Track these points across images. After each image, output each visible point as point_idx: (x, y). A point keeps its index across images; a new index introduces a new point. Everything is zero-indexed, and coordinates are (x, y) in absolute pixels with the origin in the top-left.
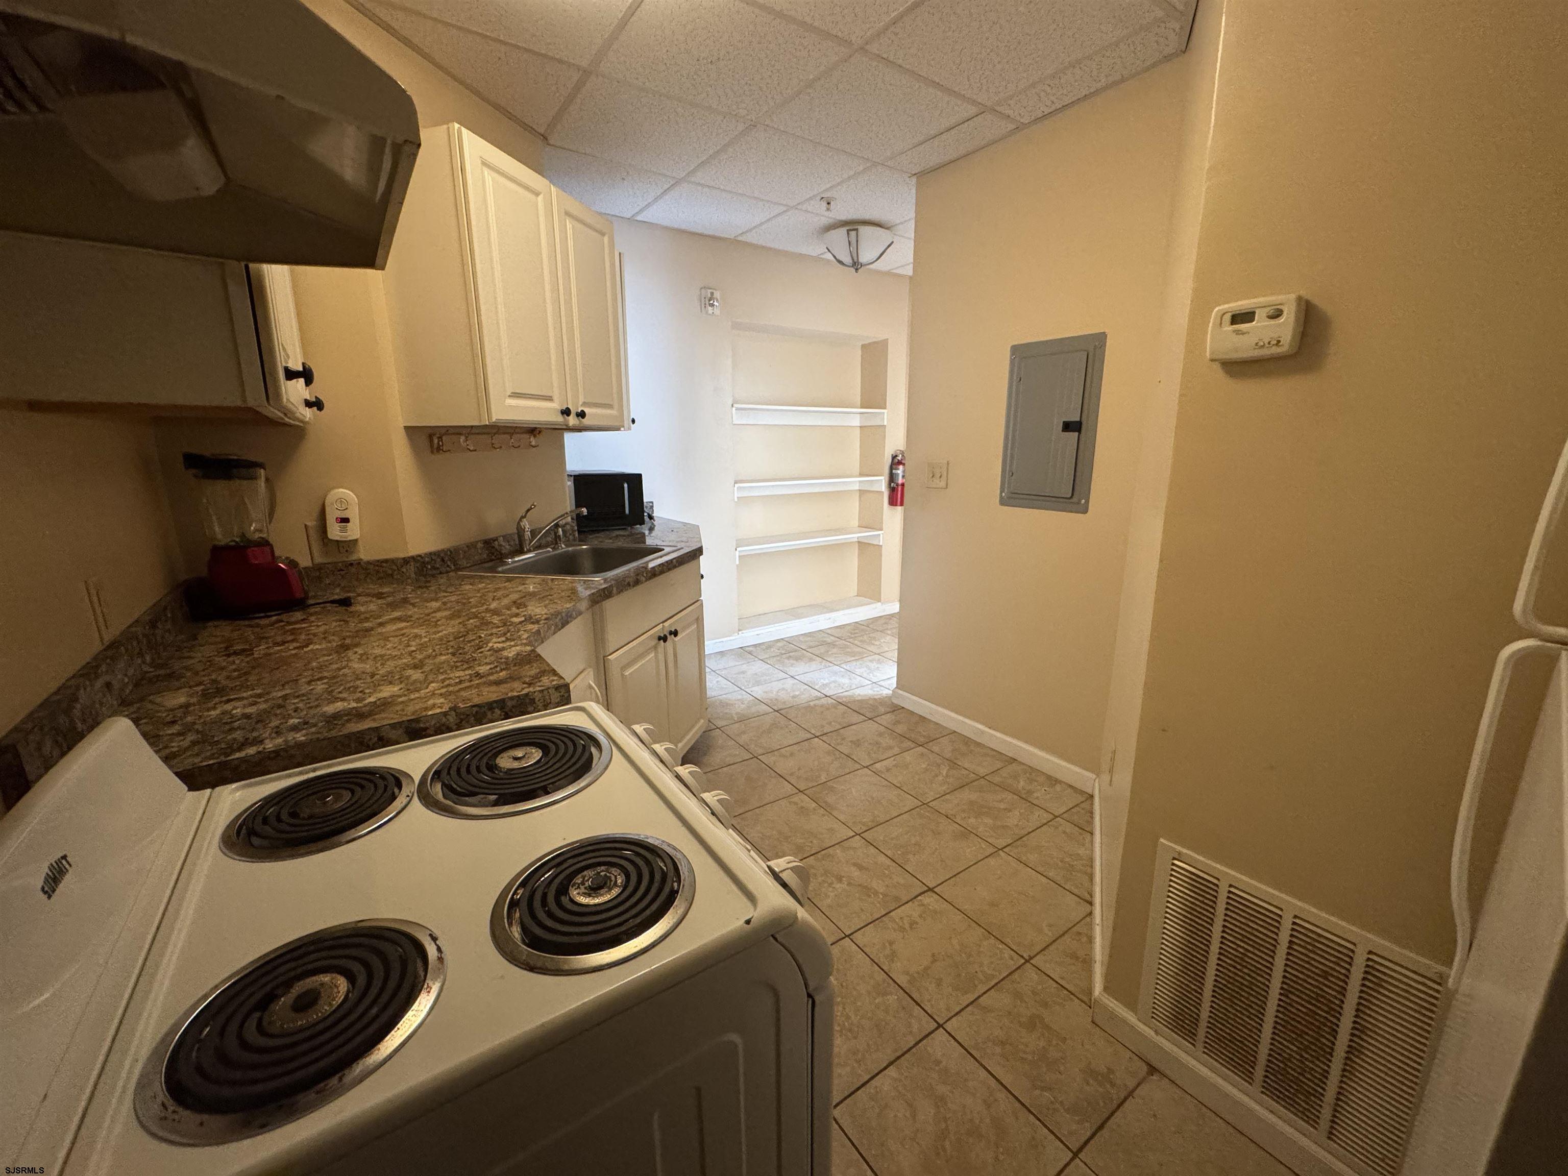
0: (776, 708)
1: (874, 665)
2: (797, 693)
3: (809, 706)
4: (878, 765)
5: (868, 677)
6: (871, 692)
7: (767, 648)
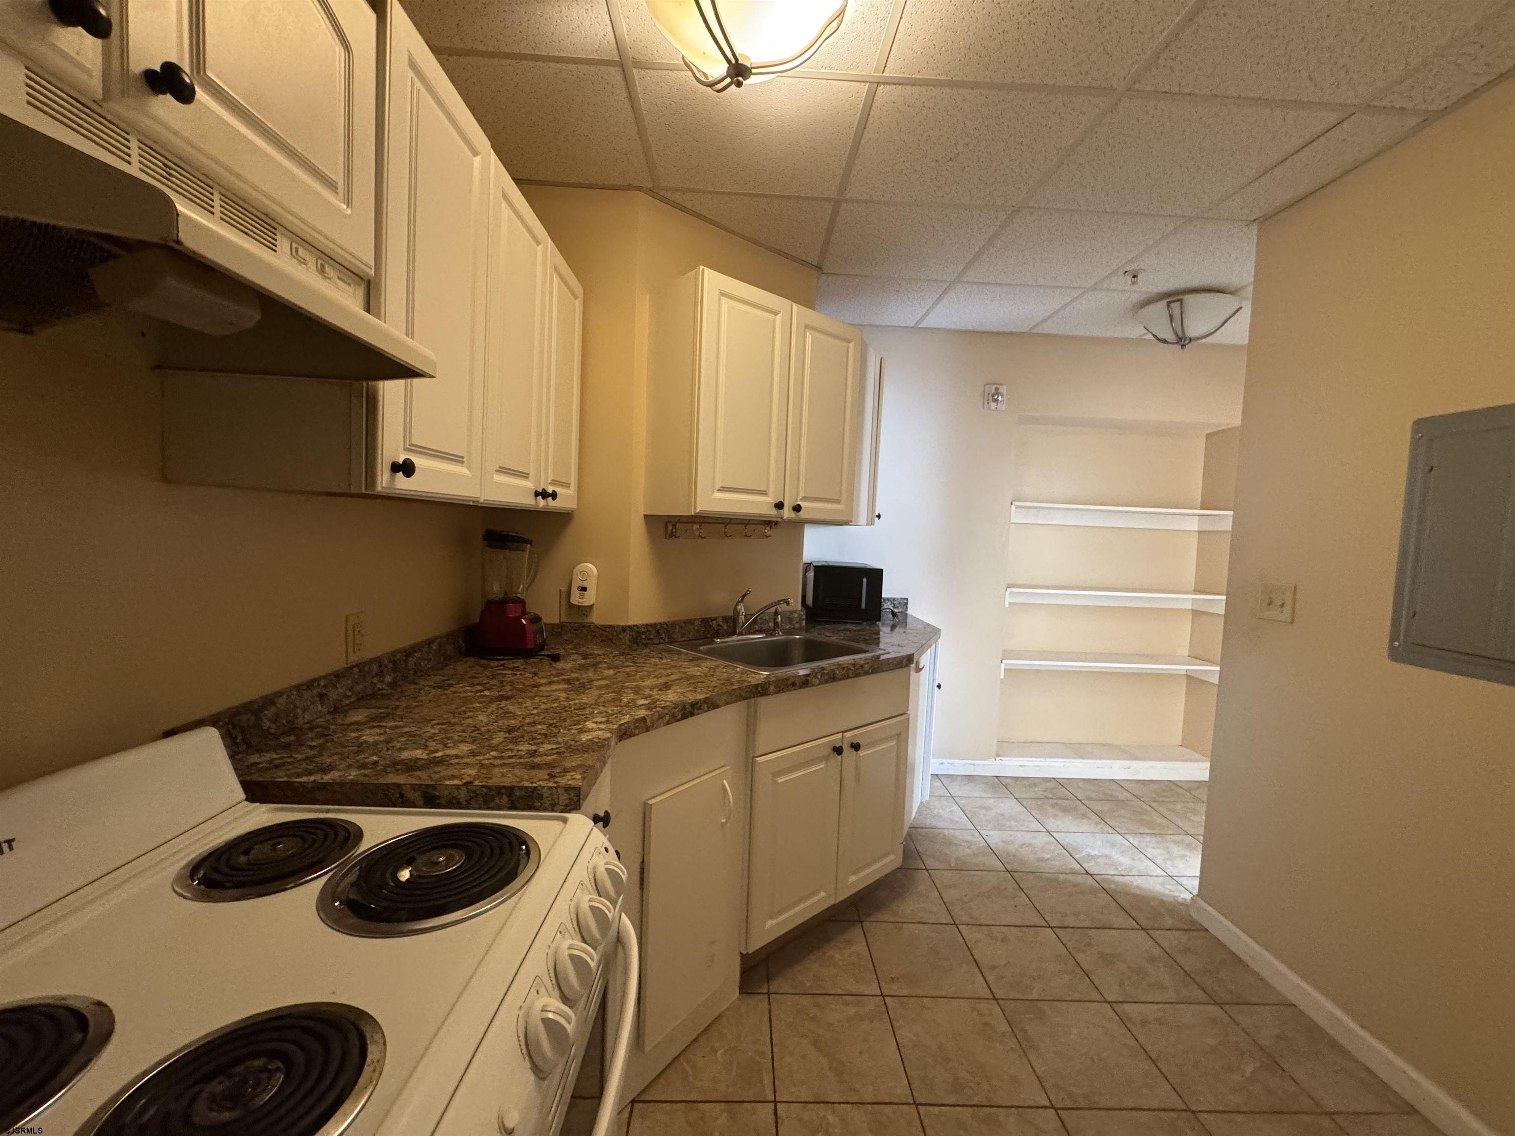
0: (1009, 868)
1: (1176, 850)
2: (1047, 856)
3: (1056, 880)
4: (1127, 1007)
5: (1163, 866)
6: (1158, 888)
7: (1030, 786)
